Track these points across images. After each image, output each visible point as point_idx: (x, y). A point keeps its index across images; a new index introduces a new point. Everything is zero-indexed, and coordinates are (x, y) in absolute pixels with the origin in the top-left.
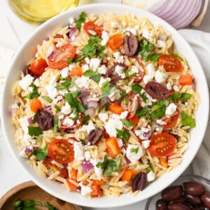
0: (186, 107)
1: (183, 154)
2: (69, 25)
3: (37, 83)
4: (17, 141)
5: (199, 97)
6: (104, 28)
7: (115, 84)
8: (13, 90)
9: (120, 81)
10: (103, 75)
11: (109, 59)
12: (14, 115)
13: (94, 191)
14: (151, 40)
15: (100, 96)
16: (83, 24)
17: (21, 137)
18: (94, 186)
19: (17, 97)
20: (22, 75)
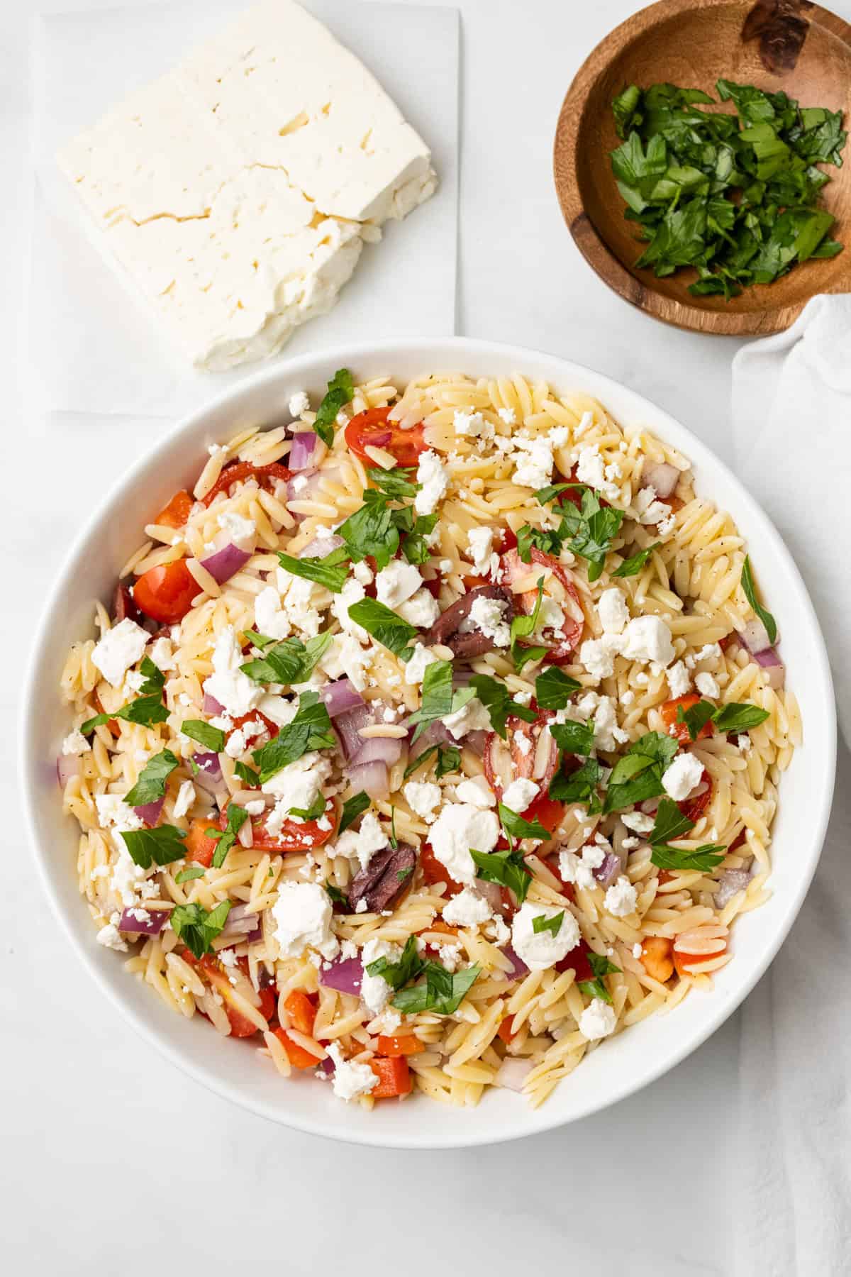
0: (744, 754)
1: (729, 926)
2: (289, 419)
3: (160, 655)
4: (84, 885)
5: (795, 718)
6: (427, 437)
7: (468, 668)
8: (66, 684)
9: (489, 657)
10: (421, 630)
11: (445, 565)
12: (72, 781)
13: (383, 1080)
14: (611, 496)
15: (407, 714)
16: (342, 419)
17: (102, 870)
18: (383, 1063)
19: (80, 706)
20: (102, 619)
